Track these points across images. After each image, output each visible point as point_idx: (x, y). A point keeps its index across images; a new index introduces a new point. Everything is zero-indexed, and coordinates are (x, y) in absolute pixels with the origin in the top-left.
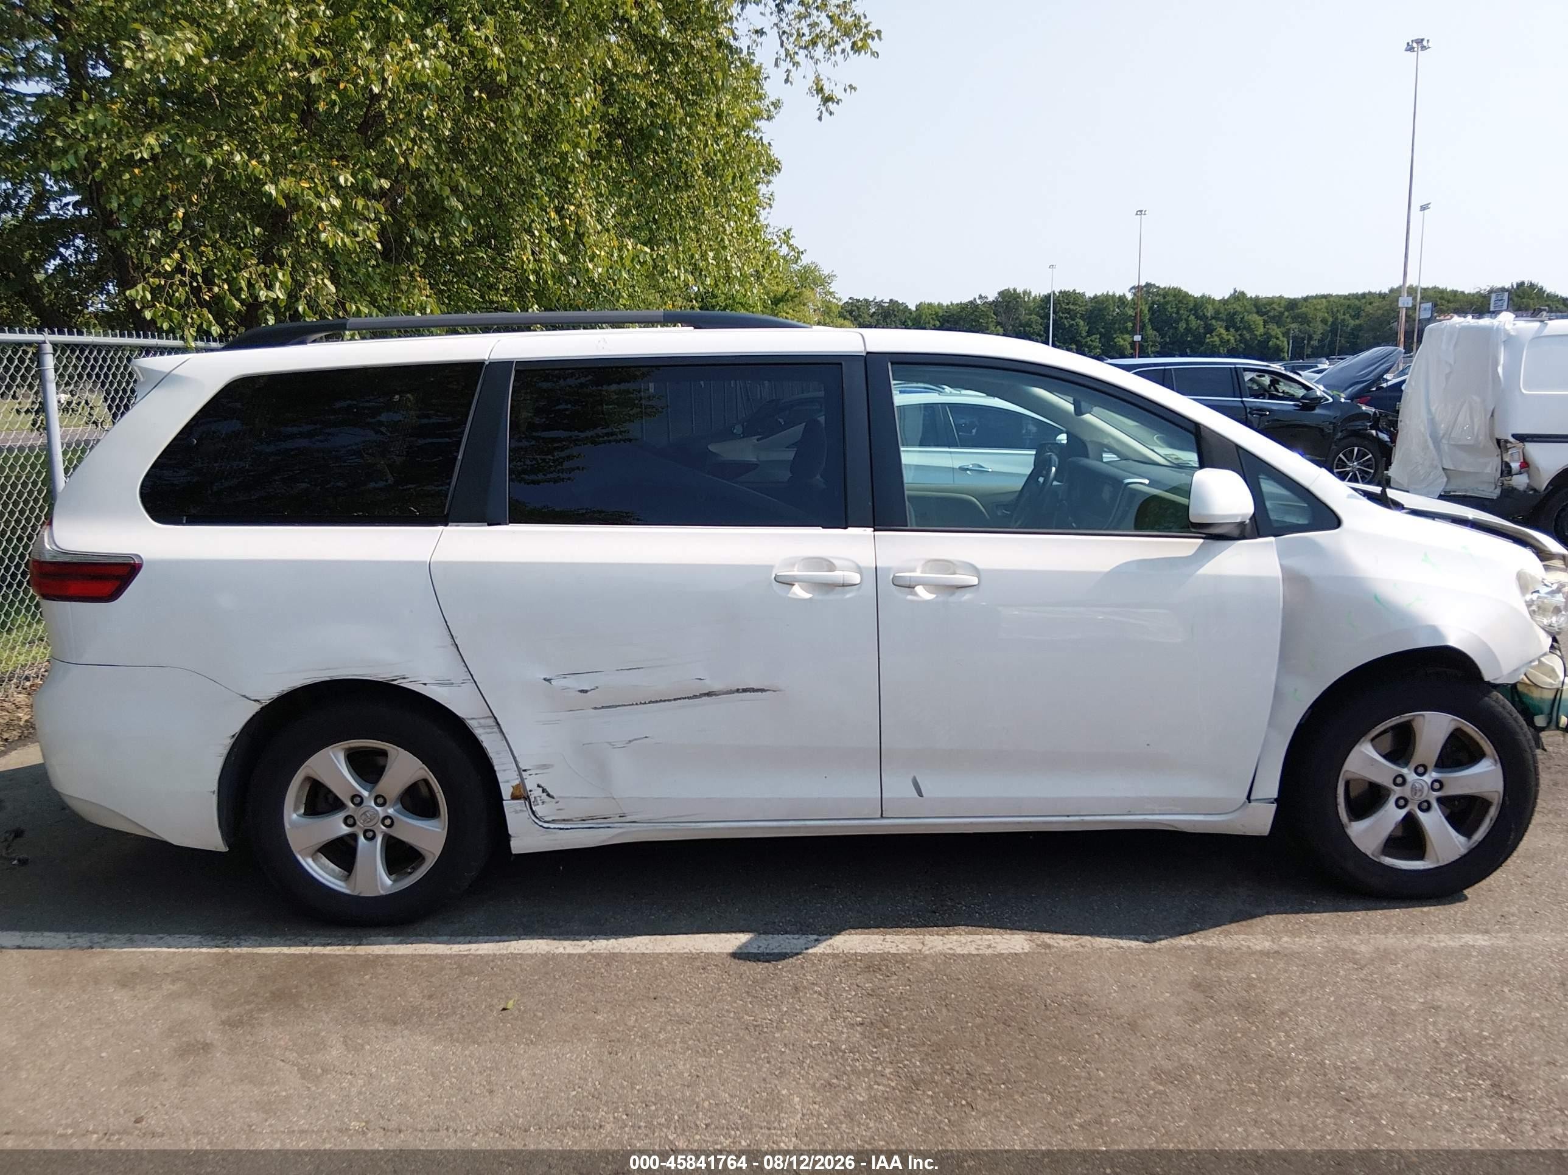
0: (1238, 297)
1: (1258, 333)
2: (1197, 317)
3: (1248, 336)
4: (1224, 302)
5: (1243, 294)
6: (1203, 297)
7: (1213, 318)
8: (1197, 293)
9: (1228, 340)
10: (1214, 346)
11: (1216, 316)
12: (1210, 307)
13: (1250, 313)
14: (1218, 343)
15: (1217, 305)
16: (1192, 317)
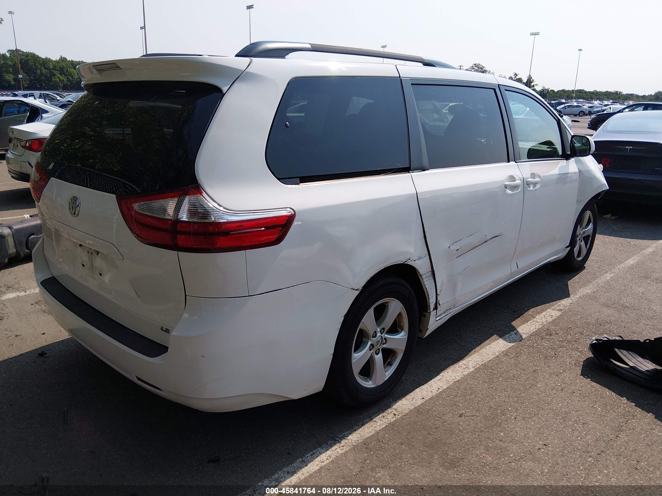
0: (63, 60)
1: (75, 78)
2: (45, 68)
3: (71, 78)
4: (56, 61)
5: (65, 59)
6: (46, 58)
7: (53, 69)
8: (43, 57)
9: (63, 80)
10: (56, 83)
11: (54, 68)
12: (51, 63)
13: (70, 68)
14: (58, 81)
15: (54, 63)
16: (43, 68)
